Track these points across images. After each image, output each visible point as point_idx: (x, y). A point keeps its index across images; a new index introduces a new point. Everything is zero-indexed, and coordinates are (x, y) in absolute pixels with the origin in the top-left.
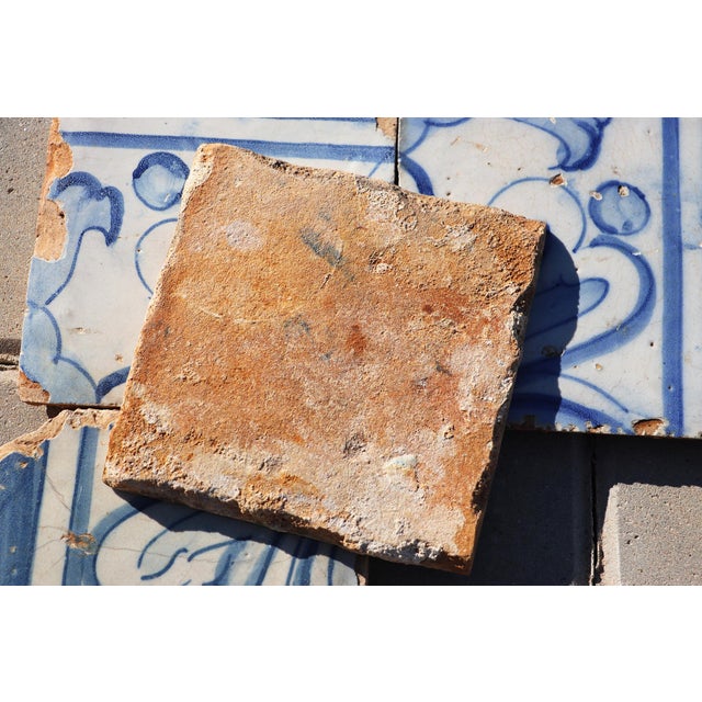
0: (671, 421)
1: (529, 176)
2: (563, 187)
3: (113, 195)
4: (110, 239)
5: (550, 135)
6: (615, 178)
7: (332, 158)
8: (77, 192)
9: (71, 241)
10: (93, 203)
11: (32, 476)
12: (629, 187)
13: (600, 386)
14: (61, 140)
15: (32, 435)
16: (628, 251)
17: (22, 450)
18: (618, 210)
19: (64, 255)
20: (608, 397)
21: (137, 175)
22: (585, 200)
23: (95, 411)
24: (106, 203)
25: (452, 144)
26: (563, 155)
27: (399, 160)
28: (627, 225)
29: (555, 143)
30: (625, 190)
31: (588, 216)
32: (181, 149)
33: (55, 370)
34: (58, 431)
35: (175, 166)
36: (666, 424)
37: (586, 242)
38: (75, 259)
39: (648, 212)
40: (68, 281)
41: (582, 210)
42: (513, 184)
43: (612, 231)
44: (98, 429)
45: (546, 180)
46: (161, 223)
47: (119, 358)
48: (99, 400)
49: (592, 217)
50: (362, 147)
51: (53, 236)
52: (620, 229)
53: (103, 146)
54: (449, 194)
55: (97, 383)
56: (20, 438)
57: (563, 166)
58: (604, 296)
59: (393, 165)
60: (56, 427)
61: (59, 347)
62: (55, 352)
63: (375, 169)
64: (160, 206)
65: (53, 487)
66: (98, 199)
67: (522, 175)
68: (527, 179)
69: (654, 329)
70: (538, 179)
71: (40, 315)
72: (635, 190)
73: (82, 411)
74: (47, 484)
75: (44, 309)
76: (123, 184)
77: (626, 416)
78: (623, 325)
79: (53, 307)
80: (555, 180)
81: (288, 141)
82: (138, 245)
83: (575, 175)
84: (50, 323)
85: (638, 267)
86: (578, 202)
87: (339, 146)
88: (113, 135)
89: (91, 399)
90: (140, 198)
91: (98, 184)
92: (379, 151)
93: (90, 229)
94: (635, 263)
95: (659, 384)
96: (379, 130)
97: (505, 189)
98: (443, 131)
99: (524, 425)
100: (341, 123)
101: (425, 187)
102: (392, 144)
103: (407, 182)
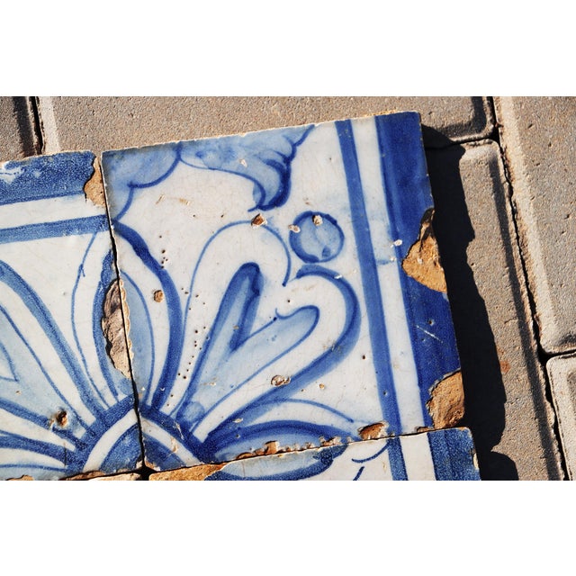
0: (390, 422)
1: (233, 221)
2: (264, 226)
5: (243, 179)
6: (309, 208)
7: (51, 236)
12: (322, 215)
13: (325, 403)
16: (329, 275)
18: (316, 239)
20: (335, 412)
22: (285, 235)
25: (157, 202)
26: (259, 195)
27: (112, 227)
28: (326, 252)
29: (250, 185)
30: (318, 218)
31: (290, 249)
36: (386, 426)
37: (293, 274)
39: (342, 236)
41: (284, 245)
42: (219, 231)
43: (313, 259)
45: (248, 222)
49: (294, 250)
50: (76, 220)
52: (320, 257)
54: (164, 252)
57: (260, 206)
58: (316, 322)
59: (108, 232)
63: (93, 239)
67: (226, 221)
68: (231, 225)
69: (364, 343)
70: (240, 223)
72: (327, 217)
77: (352, 425)
78: (337, 345)
80: (256, 221)
81: (6, 227)
83: (273, 212)
85: (341, 289)
86: (280, 238)
87: (54, 223)
92: (92, 221)
94: (338, 286)
95: (376, 391)
96: (89, 200)
97: (213, 237)
98: (146, 191)
99: (266, 451)
100: (52, 200)
101: (141, 249)
102: (104, 213)
103: (124, 247)
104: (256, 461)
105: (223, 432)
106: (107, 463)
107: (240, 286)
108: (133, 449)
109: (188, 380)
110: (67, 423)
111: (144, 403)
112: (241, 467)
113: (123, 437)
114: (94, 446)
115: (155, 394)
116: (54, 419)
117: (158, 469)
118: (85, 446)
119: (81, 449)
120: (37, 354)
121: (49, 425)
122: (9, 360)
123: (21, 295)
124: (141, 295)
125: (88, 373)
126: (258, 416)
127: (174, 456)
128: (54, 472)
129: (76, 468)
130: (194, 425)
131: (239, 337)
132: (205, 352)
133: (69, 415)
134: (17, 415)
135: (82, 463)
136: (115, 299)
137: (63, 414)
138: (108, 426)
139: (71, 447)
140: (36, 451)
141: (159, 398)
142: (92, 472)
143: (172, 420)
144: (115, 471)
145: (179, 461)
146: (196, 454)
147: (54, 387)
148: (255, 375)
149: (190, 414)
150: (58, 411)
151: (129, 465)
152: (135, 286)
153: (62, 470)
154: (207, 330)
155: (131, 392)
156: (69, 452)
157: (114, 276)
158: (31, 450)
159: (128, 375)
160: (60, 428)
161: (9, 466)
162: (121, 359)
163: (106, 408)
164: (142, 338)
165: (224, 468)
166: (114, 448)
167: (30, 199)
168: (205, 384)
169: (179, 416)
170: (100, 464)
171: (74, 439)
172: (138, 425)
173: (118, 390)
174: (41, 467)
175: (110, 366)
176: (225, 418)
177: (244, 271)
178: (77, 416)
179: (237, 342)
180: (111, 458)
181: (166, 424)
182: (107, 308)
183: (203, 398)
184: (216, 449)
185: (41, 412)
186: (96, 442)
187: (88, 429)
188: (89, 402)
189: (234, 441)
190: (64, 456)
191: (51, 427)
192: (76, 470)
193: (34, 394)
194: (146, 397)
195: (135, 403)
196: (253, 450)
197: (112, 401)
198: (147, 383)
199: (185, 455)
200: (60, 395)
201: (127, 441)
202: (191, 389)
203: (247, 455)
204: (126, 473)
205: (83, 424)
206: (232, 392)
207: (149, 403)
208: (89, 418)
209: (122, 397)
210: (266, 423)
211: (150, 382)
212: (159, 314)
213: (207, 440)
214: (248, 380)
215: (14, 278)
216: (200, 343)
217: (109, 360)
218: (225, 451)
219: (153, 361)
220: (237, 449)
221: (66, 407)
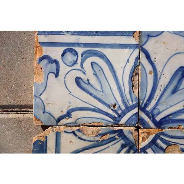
1: (180, 52)
3: (56, 62)
4: (57, 76)
7: (120, 48)
8: (45, 61)
9: (45, 77)
10: (50, 65)
11: (43, 146)
14: (39, 45)
15: (42, 134)
17: (40, 139)
19: (43, 81)
21: (63, 55)
23: (59, 127)
24: (54, 65)
25: (156, 42)
27: (140, 48)
32: (75, 47)
33: (44, 116)
34: (49, 133)
35: (74, 52)
38: (47, 82)
40: (45, 89)
42: (174, 55)
44: (60, 132)
46: (71, 70)
47: (62, 111)
48: (57, 124)
50: (129, 44)
51: (39, 75)
53: (52, 46)
54: (155, 59)
55: (56, 119)
56: (39, 135)
59: (139, 50)
60: (48, 132)
61: (44, 109)
62: (43, 110)
63: (133, 51)
64: (70, 65)
65: (49, 149)
66: (52, 63)
67: (177, 52)
68: (179, 53)
70: (182, 53)
71: (38, 99)
73: (55, 127)
74: (48, 149)
75: (39, 98)
76: (59, 58)
79: (42, 97)
81: (107, 43)
82: (65, 77)
84: (41, 102)
87: (122, 44)
88: (55, 43)
89: (55, 123)
90: (64, 63)
91: (51, 59)
92: (134, 45)
93: (50, 73)
96: (134, 39)
97: (172, 56)
98: (153, 38)
99: (178, 128)
100: (123, 37)
101: (148, 57)
102: (138, 43)
103: (143, 55)
104: (175, 130)
105: (165, 119)
106: (127, 123)
107: (178, 73)
108: (135, 120)
109: (156, 101)
110: (116, 108)
111: (141, 106)
112: (169, 131)
113: (133, 115)
114: (123, 117)
115: (145, 104)
116: (112, 106)
117: (142, 127)
118: (121, 116)
119: (119, 117)
120: (110, 85)
121: (110, 108)
122: (101, 85)
123: (108, 65)
124: (146, 71)
125: (125, 93)
126: (177, 116)
127: (148, 124)
128: (110, 123)
129: (117, 122)
130: (156, 115)
131: (175, 90)
132: (163, 93)
133: (117, 106)
134: (101, 103)
135: (119, 121)
136: (137, 71)
137: (115, 105)
138: (129, 111)
139: (116, 116)
140: (105, 115)
141: (146, 105)
142: (122, 125)
143: (149, 113)
144: (129, 126)
145: (150, 126)
146: (155, 125)
147: (114, 96)
148: (178, 103)
149: (155, 112)
150: (114, 104)
151: (133, 125)
152: (144, 68)
153: (112, 122)
154: (165, 86)
155: (138, 102)
156: (115, 117)
157: (138, 64)
158: (104, 114)
159: (137, 96)
160: (114, 109)
161: (97, 118)
162: (136, 91)
163: (129, 106)
164: (144, 85)
165: (163, 131)
166: (130, 118)
167: (116, 35)
168: (162, 103)
169: (152, 112)
170: (124, 123)
171: (117, 114)
172: (138, 112)
173: (134, 101)
174: (106, 120)
175: (132, 92)
176: (166, 115)
177: (180, 69)
178: (120, 106)
179: (174, 92)
180: (128, 121)
181: (147, 114)
182: (134, 74)
183: (160, 108)
184: (162, 124)
185: (109, 103)
186: (124, 116)
187: (122, 111)
188: (124, 102)
189: (168, 123)
190: (113, 118)
191: (111, 108)
192: (117, 123)
193: (107, 97)
194: (142, 104)
195: (138, 105)
196: (174, 127)
197: (131, 103)
198: (143, 100)
199: (151, 124)
200: (115, 99)
201: (134, 117)
202: (157, 104)
203: (172, 128)
204: (132, 127)
205: (121, 109)
206: (170, 107)
207: (143, 106)
208: (123, 108)
209: (134, 103)
210: (180, 119)
211: (144, 100)
212: (150, 79)
213: (159, 121)
214: (176, 104)
215: (107, 60)
216: (162, 90)
217: (132, 91)
218: (165, 125)
219: (146, 93)
220: (169, 125)
221: (116, 103)
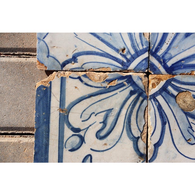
11: (47, 92)
15: (46, 79)
17: (44, 84)
23: (64, 72)
33: (48, 60)
34: (53, 78)
44: (66, 78)
47: (67, 56)
55: (61, 64)
56: (42, 81)
61: (49, 53)
62: (47, 54)
65: (54, 95)
71: (42, 42)
73: (60, 72)
74: (52, 95)
75: (43, 40)
79: (45, 40)
84: (45, 45)
89: (60, 68)
99: (191, 74)
104: (187, 76)
106: (136, 68)
108: (145, 65)
109: (168, 45)
110: (125, 53)
111: (152, 50)
112: (181, 77)
113: (143, 61)
114: (133, 62)
115: (156, 48)
116: (121, 50)
117: (153, 73)
118: (130, 61)
119: (128, 62)
121: (119, 52)
125: (135, 37)
126: (190, 61)
127: (159, 70)
128: (118, 68)
130: (168, 60)
132: (176, 36)
133: (126, 50)
134: (109, 47)
135: (128, 67)
138: (138, 56)
139: (125, 61)
140: (113, 60)
141: (157, 50)
142: (131, 70)
143: (160, 58)
144: (138, 71)
145: (160, 72)
146: (166, 71)
147: (123, 39)
148: (192, 47)
149: (167, 56)
150: (123, 48)
151: (143, 70)
153: (121, 68)
155: (148, 46)
158: (112, 59)
159: (148, 40)
160: (122, 54)
161: (104, 63)
162: (147, 34)
163: (139, 50)
165: (175, 77)
166: (139, 63)
168: (174, 47)
169: (163, 57)
170: (133, 68)
171: (126, 58)
172: (149, 57)
173: (144, 44)
174: (114, 66)
175: (143, 36)
176: (178, 60)
178: (129, 51)
179: (187, 35)
180: (138, 67)
181: (158, 58)
183: (172, 52)
184: (174, 70)
185: (117, 47)
186: (133, 61)
187: (132, 56)
188: (134, 47)
189: (180, 69)
190: (122, 63)
191: (120, 53)
192: (125, 69)
193: (116, 41)
194: (153, 48)
195: (149, 50)
196: (186, 72)
197: (141, 48)
198: (154, 44)
199: (162, 70)
200: (124, 43)
201: (144, 62)
202: (169, 48)
203: (184, 74)
204: (142, 73)
205: (130, 54)
206: (182, 52)
207: (154, 50)
208: (133, 52)
209: (145, 47)
210: (192, 64)
211: (155, 44)
213: (171, 66)
214: (189, 48)
217: (142, 34)
218: (176, 71)
219: (157, 36)
220: (181, 71)
221: (126, 47)
